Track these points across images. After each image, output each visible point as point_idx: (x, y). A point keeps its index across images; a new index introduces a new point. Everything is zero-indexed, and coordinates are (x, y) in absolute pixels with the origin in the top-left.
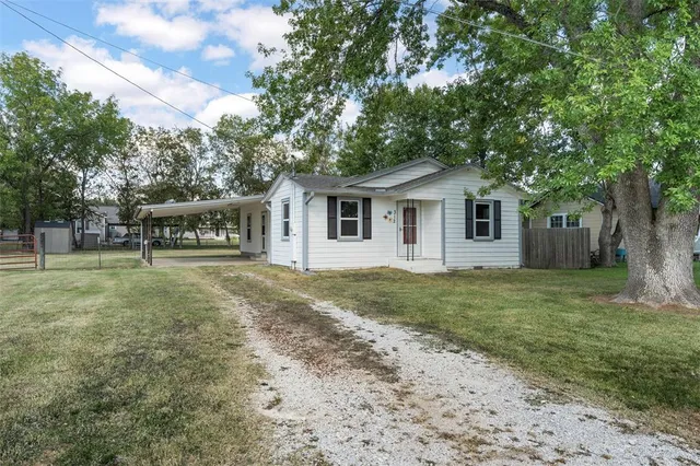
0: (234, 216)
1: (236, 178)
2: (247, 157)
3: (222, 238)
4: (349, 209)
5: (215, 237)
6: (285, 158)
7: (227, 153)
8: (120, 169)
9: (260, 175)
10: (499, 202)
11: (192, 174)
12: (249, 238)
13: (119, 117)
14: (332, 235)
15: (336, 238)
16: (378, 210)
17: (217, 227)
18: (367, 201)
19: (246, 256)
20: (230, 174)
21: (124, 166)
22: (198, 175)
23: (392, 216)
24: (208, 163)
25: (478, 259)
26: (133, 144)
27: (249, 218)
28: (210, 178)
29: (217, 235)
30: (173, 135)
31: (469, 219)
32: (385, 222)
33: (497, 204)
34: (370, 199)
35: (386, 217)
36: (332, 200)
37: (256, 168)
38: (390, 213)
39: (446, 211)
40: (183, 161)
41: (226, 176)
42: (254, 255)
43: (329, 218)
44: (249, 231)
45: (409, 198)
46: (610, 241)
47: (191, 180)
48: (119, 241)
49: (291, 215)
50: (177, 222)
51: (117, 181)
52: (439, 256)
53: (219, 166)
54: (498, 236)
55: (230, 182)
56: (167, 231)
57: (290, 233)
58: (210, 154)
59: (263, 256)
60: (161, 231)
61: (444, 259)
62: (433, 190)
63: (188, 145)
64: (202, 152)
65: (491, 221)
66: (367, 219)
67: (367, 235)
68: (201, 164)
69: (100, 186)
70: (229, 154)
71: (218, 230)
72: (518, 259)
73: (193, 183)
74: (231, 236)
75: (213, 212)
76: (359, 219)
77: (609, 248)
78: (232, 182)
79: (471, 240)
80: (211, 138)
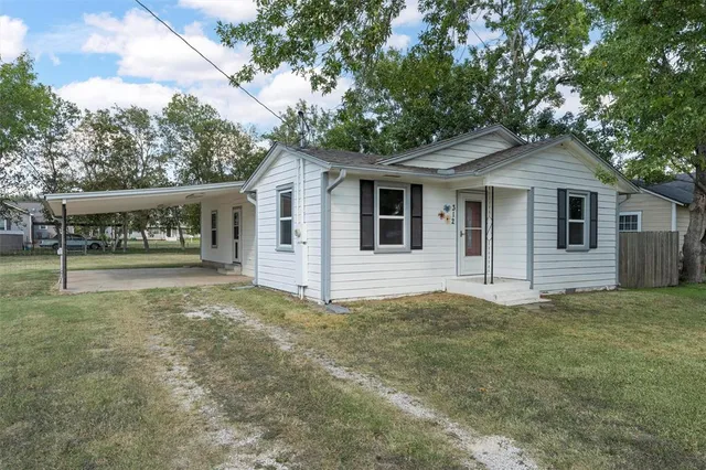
0: (191, 215)
1: (191, 171)
2: (205, 146)
3: (174, 238)
4: (391, 201)
5: (167, 238)
6: (248, 148)
7: (180, 140)
8: (45, 155)
9: (220, 165)
10: (596, 194)
11: (137, 163)
12: (214, 242)
13: (35, 83)
14: (366, 244)
15: (372, 248)
16: (432, 204)
17: (169, 227)
18: (417, 189)
19: (210, 268)
20: (184, 166)
21: (50, 152)
22: (144, 165)
23: (450, 213)
24: (158, 151)
25: (570, 278)
26: (61, 125)
27: (214, 217)
28: (159, 169)
29: (169, 235)
30: (112, 114)
31: (561, 219)
32: (441, 224)
33: (594, 195)
34: (421, 186)
35: (442, 215)
36: (366, 185)
37: (215, 158)
38: (447, 209)
39: (536, 206)
40: (125, 148)
41: (179, 168)
42: (222, 266)
43: (362, 216)
44: (214, 234)
45: (488, 184)
46: (700, 248)
47: (137, 171)
48: (48, 243)
49: (295, 211)
50: (120, 219)
51: (41, 170)
52: (523, 274)
53: (172, 155)
54: (593, 245)
55: (184, 175)
56: (109, 231)
57: (295, 239)
58: (160, 141)
59: (236, 269)
60: (103, 231)
61: (531, 278)
62: (518, 173)
63: (132, 130)
64: (150, 137)
65: (585, 221)
66: (417, 218)
67: (416, 244)
68: (147, 152)
69: (19, 176)
70: (184, 141)
71: (169, 230)
72: (614, 276)
73: (140, 175)
74: (185, 236)
75: (163, 209)
76: (406, 218)
77: (699, 258)
78: (187, 174)
79: (563, 251)
80: (161, 122)
